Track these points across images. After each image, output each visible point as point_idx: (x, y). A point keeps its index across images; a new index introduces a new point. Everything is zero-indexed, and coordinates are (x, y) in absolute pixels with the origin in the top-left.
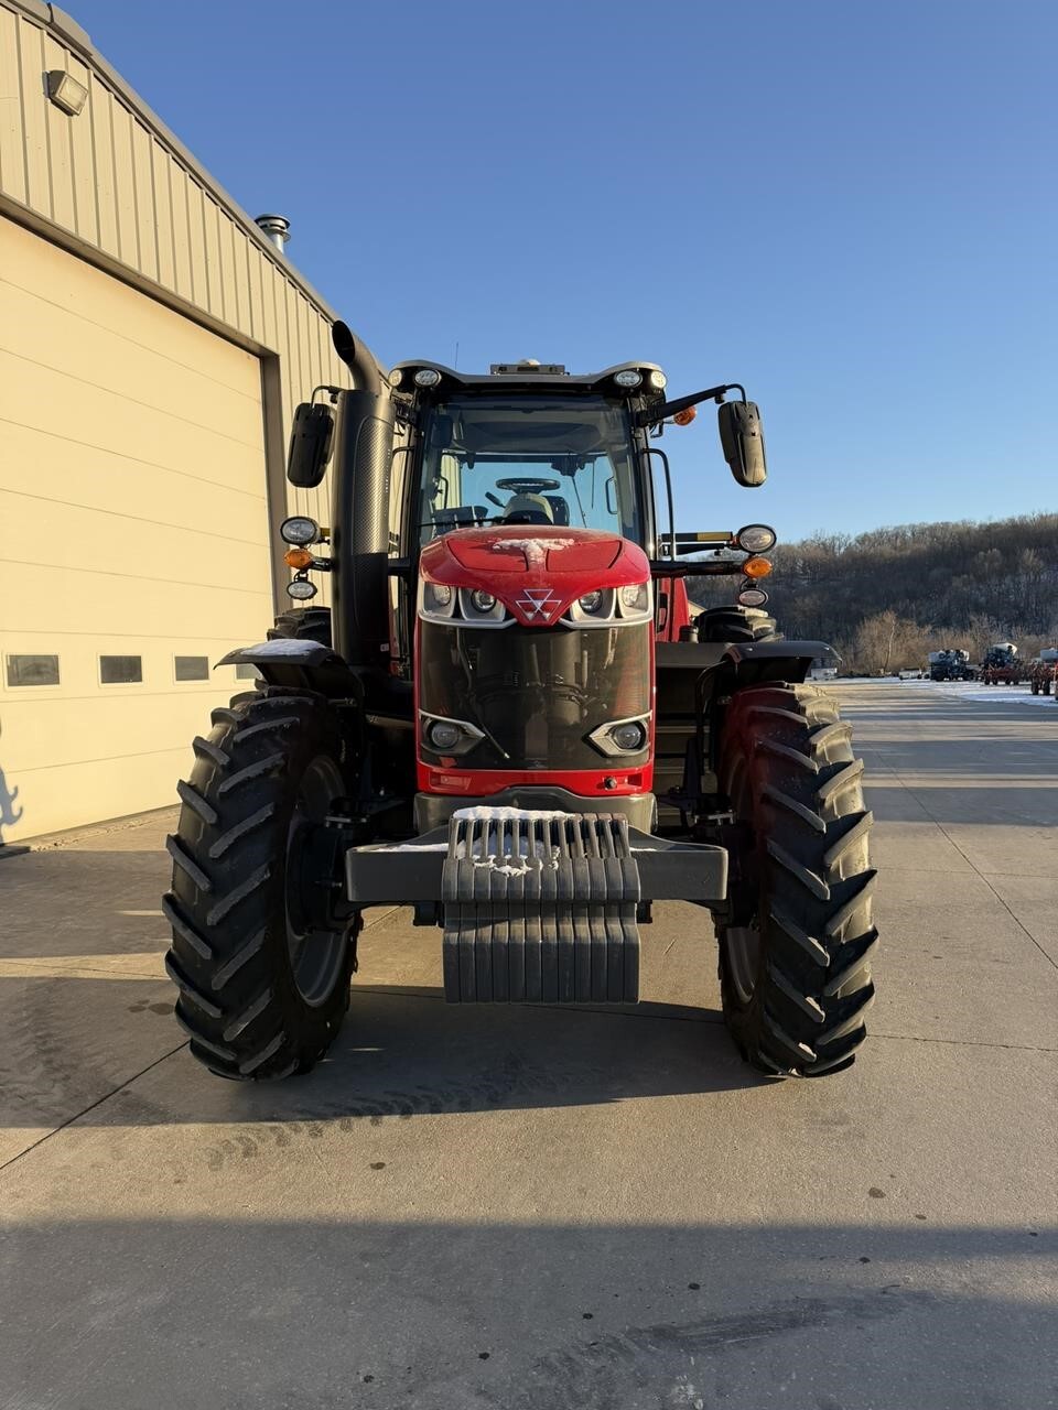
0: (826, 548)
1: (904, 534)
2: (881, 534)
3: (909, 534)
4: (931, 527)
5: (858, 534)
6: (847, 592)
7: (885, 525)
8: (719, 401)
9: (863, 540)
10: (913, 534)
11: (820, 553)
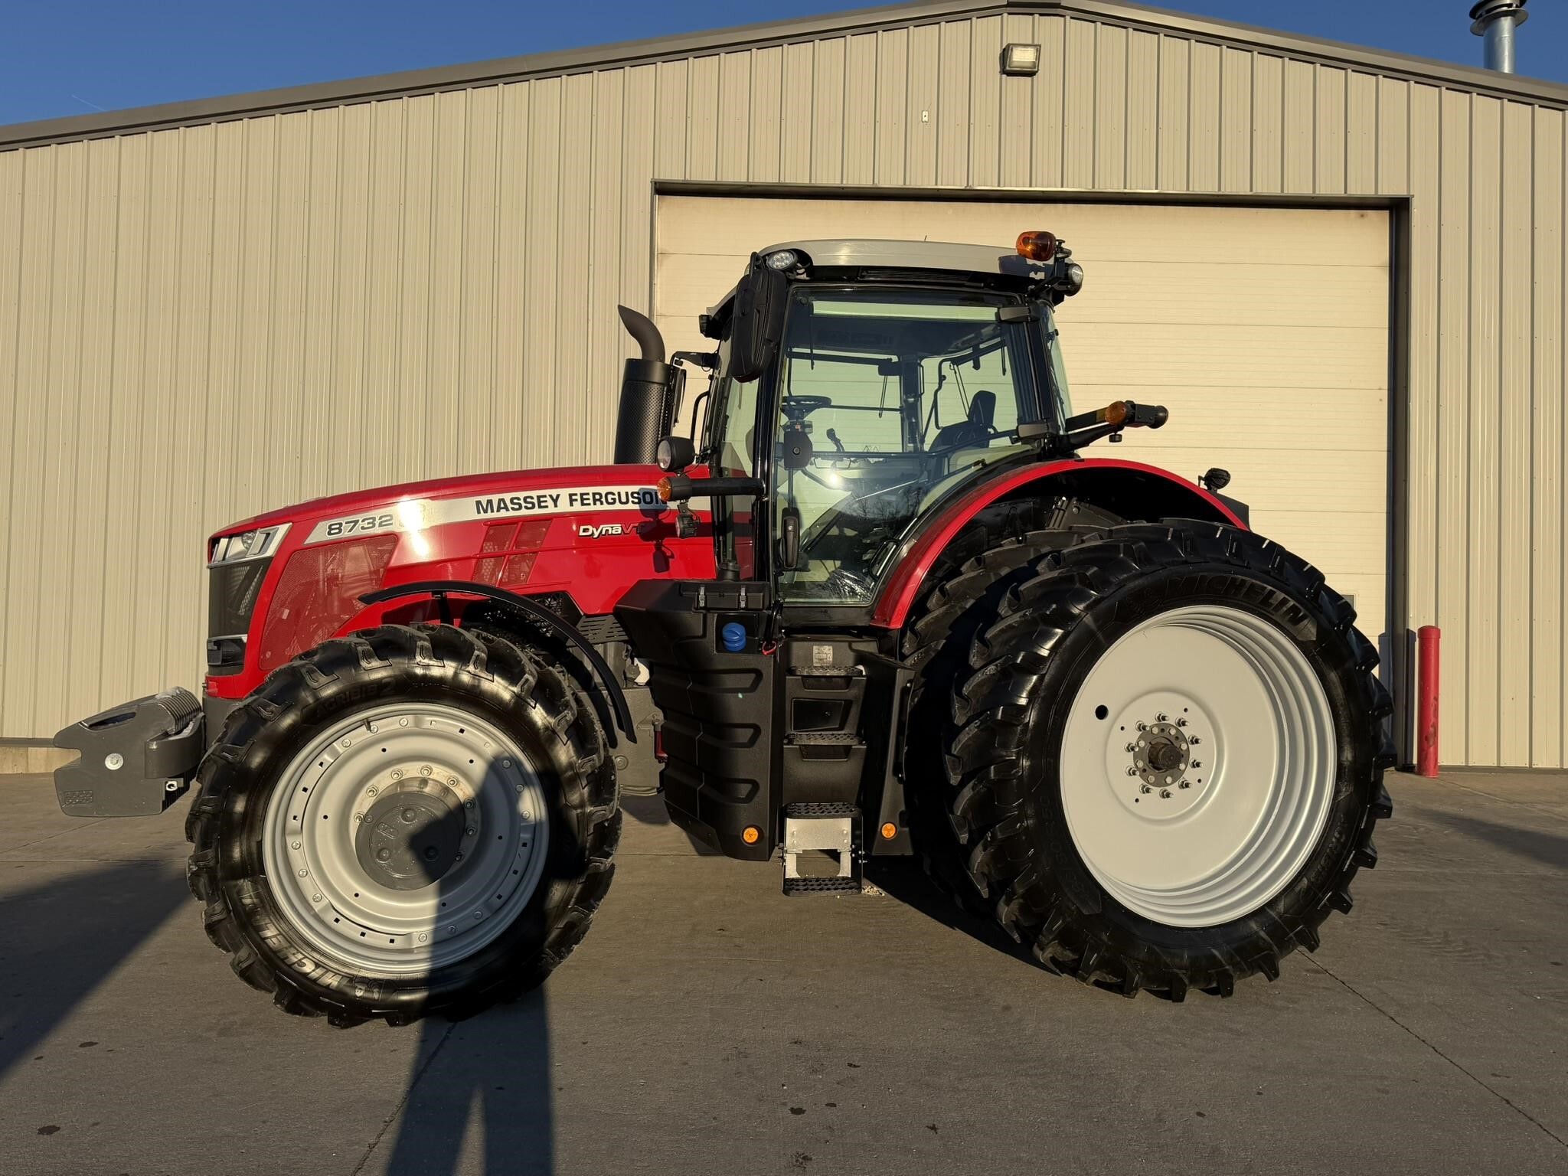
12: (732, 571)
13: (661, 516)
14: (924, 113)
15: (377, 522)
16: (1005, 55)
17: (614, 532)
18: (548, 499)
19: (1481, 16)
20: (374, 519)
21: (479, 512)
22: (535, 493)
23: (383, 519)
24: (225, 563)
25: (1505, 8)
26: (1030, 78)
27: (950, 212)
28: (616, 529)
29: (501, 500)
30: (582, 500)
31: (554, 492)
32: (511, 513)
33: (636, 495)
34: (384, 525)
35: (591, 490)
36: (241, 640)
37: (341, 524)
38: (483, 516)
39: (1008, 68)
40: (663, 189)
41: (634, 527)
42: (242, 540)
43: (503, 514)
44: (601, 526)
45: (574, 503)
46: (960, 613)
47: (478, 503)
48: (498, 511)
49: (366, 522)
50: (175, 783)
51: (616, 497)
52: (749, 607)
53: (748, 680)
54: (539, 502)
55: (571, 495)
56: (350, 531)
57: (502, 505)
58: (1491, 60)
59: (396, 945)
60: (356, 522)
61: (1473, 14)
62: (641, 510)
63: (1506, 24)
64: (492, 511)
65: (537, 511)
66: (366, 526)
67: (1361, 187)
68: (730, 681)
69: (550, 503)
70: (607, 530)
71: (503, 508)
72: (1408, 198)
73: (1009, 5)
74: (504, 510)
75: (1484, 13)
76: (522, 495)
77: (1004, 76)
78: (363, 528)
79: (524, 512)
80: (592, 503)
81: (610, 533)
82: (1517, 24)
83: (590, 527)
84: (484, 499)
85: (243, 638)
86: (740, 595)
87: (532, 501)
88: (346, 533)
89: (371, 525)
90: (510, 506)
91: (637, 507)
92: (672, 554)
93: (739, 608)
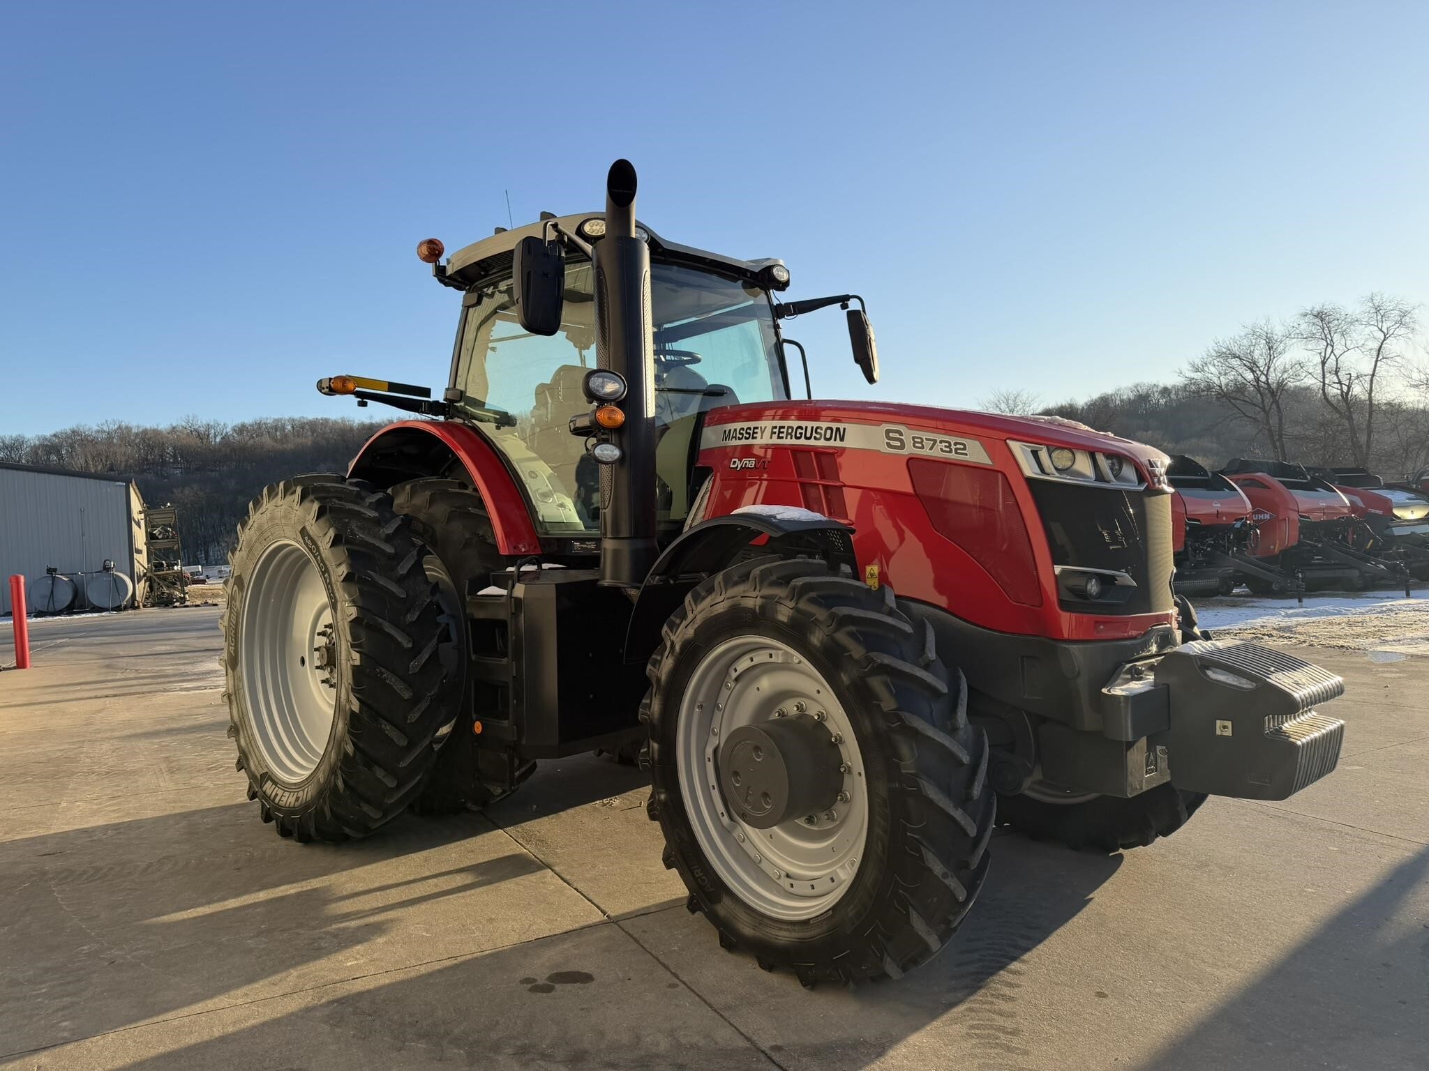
0: (202, 436)
1: (283, 427)
2: (259, 425)
3: (289, 427)
4: (310, 421)
5: (234, 424)
6: (232, 484)
7: (264, 416)
8: (844, 307)
9: (241, 429)
10: (293, 427)
11: (193, 441)
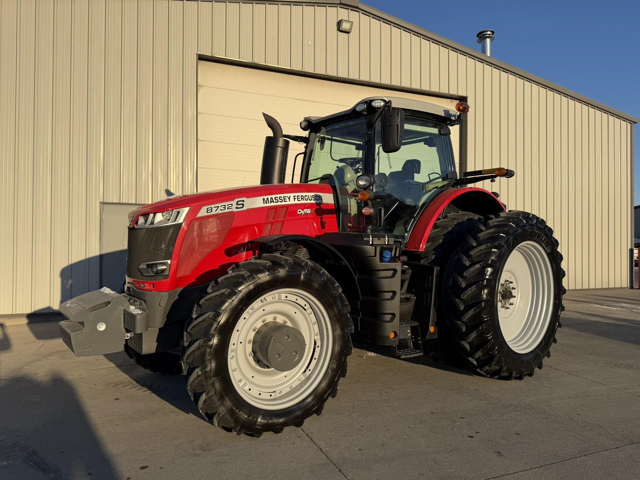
12: (370, 229)
13: (321, 206)
14: (310, 42)
15: (227, 207)
16: (339, 23)
17: (308, 213)
18: (287, 198)
19: (481, 36)
20: (225, 206)
21: (264, 204)
22: (282, 195)
23: (229, 206)
24: (152, 226)
25: (488, 35)
26: (347, 34)
27: (317, 83)
28: (308, 211)
29: (272, 198)
30: (298, 198)
31: (288, 195)
32: (275, 204)
33: (313, 197)
34: (229, 209)
35: (300, 194)
36: (167, 262)
37: (212, 208)
38: (266, 205)
39: (340, 29)
40: (201, 58)
41: (314, 210)
42: (162, 214)
43: (272, 204)
44: (304, 210)
45: (295, 200)
46: (437, 245)
47: (264, 199)
48: (271, 203)
49: (222, 207)
50: (129, 335)
51: (308, 197)
52: (389, 244)
53: (390, 273)
54: (284, 199)
55: (294, 196)
56: (216, 211)
57: (272, 200)
58: (484, 51)
59: (272, 397)
60: (218, 207)
61: (478, 36)
62: (316, 203)
63: (488, 40)
64: (269, 203)
65: (283, 203)
66: (222, 209)
67: (453, 92)
68: (383, 274)
69: (288, 200)
70: (306, 212)
71: (272, 202)
72: (467, 97)
73: (341, 4)
74: (273, 203)
75: (482, 36)
76: (278, 196)
77: (339, 32)
78: (221, 210)
79: (279, 204)
80: (301, 200)
81: (307, 213)
82: (491, 41)
83: (301, 210)
84: (265, 197)
85: (168, 262)
86: (370, 239)
87: (282, 198)
88: (214, 212)
89: (224, 209)
90: (274, 201)
91: (314, 202)
92: (325, 222)
93: (385, 244)
